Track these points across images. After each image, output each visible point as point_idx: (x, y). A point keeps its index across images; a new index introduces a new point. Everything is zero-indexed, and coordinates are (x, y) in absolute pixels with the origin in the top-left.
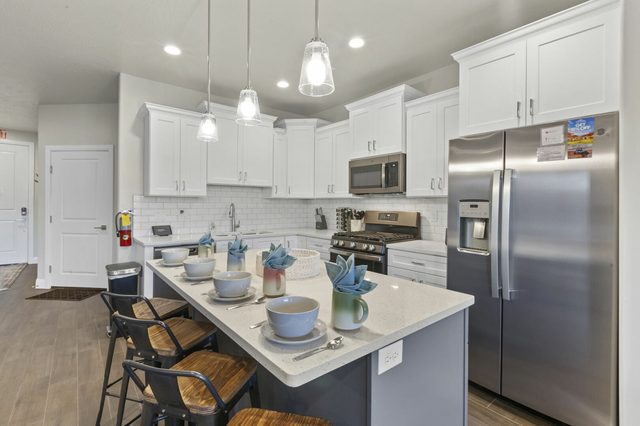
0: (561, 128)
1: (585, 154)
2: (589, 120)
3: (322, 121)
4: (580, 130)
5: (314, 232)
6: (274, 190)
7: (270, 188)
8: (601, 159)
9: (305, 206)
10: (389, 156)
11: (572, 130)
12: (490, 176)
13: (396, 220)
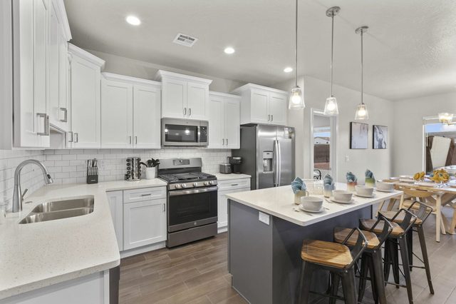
0: (288, 129)
10: (200, 122)
12: (274, 142)
13: (189, 163)
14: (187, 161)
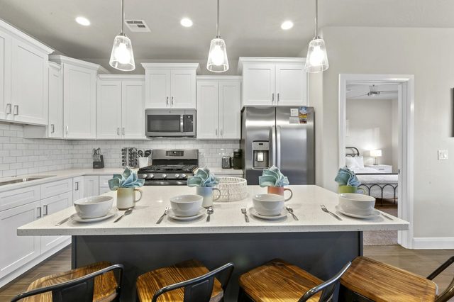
0: (297, 110)
1: (305, 122)
2: (306, 108)
3: (102, 69)
4: (304, 112)
5: (92, 171)
6: (50, 129)
7: (43, 127)
8: (310, 124)
9: (71, 147)
10: (185, 110)
11: (301, 111)
12: (270, 129)
13: (182, 155)
14: (181, 153)
